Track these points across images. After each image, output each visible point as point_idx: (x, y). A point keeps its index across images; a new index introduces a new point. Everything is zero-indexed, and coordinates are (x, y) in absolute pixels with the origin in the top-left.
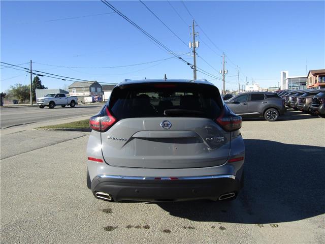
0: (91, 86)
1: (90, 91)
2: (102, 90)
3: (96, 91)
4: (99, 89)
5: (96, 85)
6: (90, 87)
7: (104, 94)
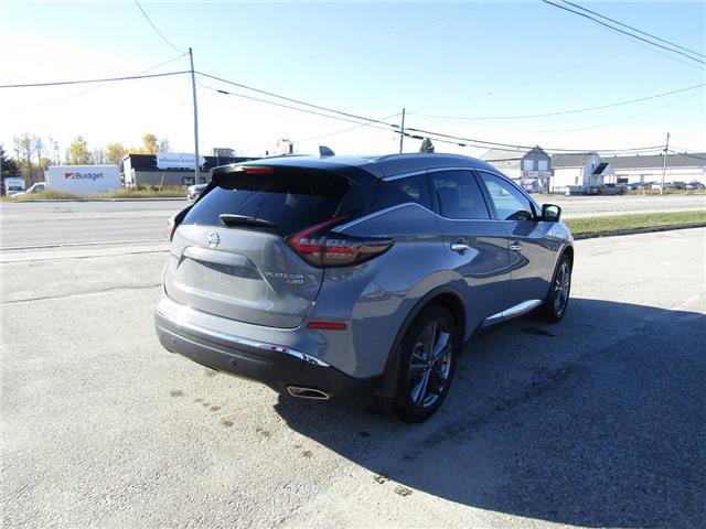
0: (525, 157)
1: (522, 169)
2: (549, 165)
3: (536, 169)
4: (543, 164)
5: (537, 153)
6: (522, 160)
7: (553, 175)
